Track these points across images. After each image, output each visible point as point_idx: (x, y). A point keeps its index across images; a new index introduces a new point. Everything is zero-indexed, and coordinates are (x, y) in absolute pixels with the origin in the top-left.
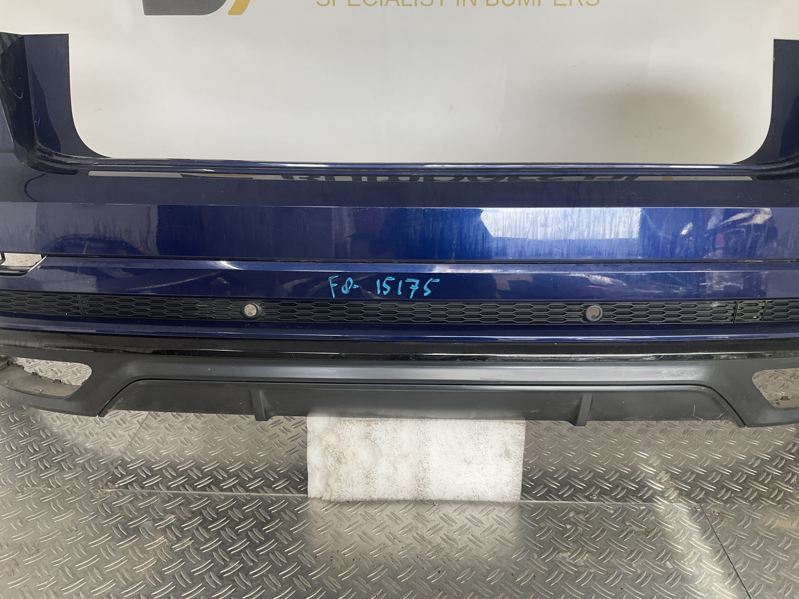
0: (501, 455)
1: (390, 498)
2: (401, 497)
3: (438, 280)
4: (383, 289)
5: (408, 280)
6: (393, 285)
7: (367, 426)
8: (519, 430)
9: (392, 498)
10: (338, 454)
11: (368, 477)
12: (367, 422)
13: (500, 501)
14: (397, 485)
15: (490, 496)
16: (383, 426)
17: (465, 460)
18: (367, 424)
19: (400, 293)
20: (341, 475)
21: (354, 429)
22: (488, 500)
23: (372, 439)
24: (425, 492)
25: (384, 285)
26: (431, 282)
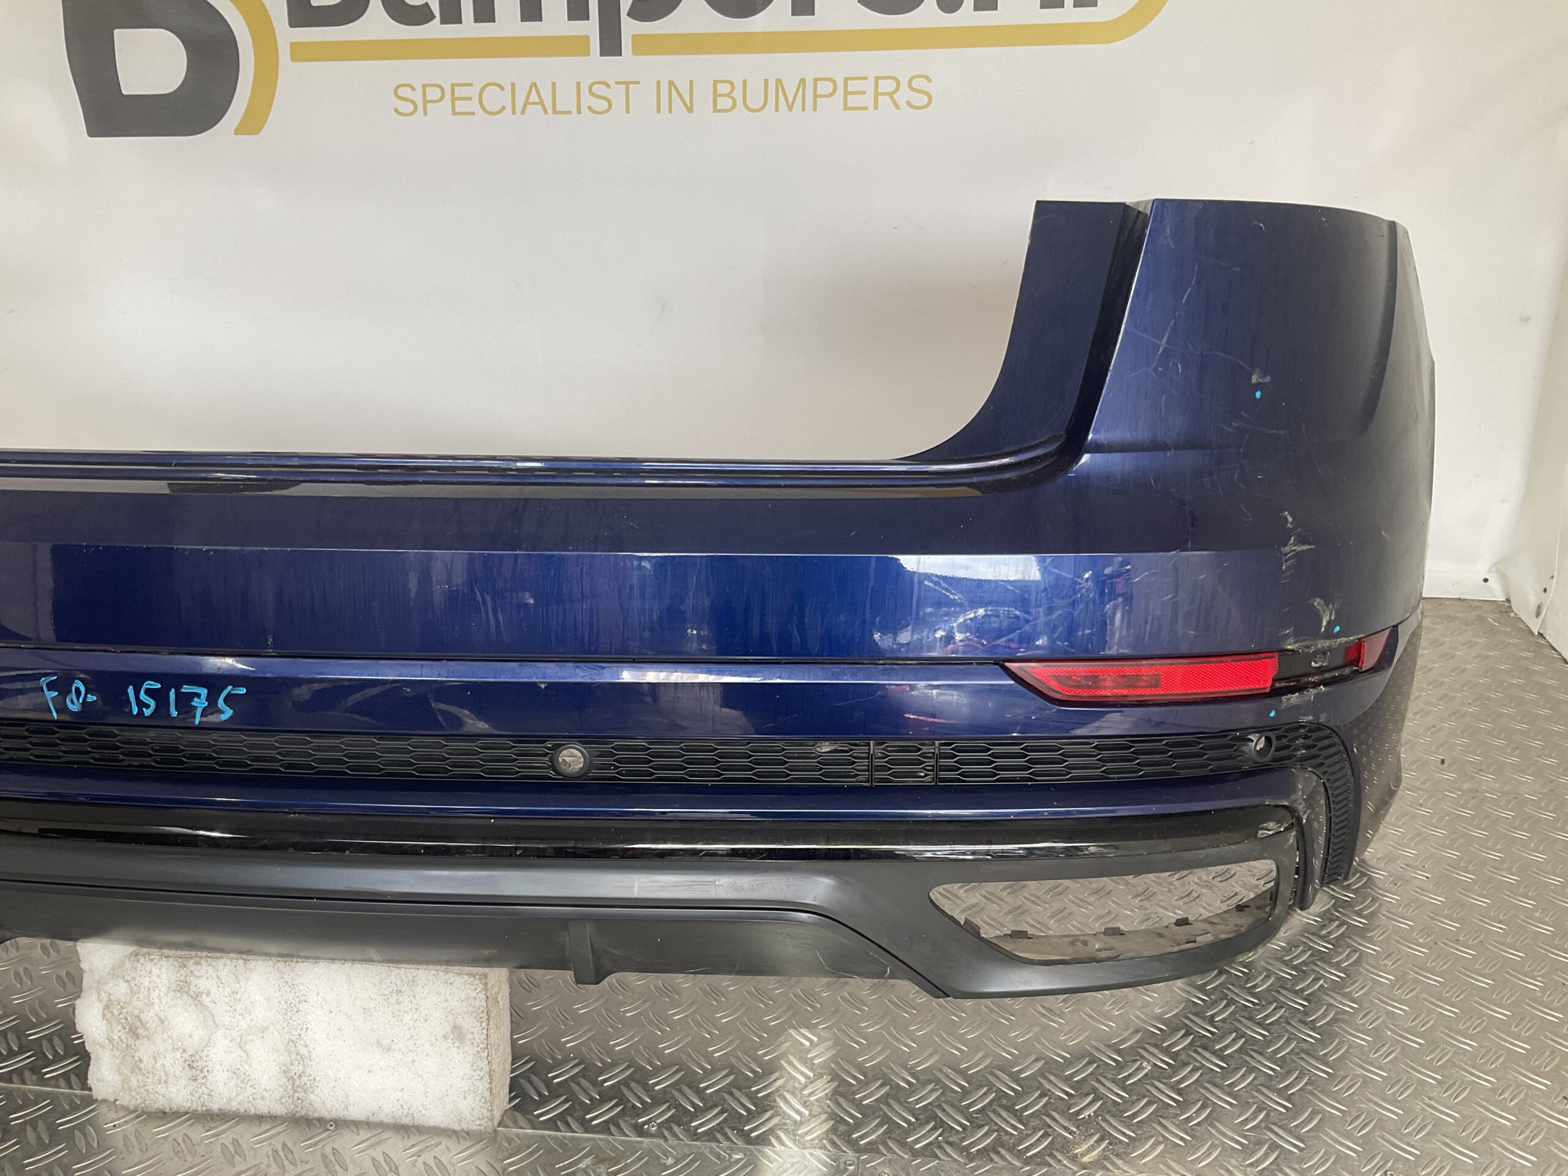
0: (445, 1037)
1: (242, 1110)
2: (263, 1108)
3: (243, 691)
4: (141, 705)
5: (186, 689)
6: (159, 696)
7: (180, 967)
8: (472, 987)
9: (246, 1111)
10: (129, 1019)
11: (194, 1066)
12: (180, 960)
13: (457, 1127)
14: (251, 1086)
15: (435, 1115)
16: (211, 969)
17: (379, 1043)
18: (178, 963)
19: (174, 713)
20: (141, 1060)
21: (155, 971)
22: (431, 1123)
23: (191, 993)
24: (308, 1101)
25: (143, 696)
26: (229, 694)
